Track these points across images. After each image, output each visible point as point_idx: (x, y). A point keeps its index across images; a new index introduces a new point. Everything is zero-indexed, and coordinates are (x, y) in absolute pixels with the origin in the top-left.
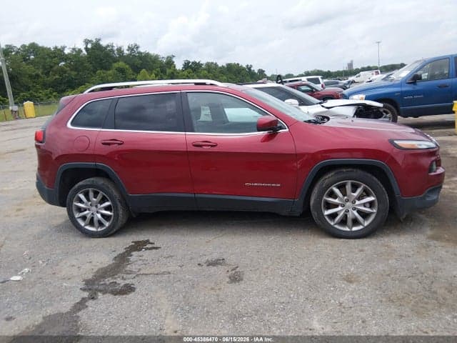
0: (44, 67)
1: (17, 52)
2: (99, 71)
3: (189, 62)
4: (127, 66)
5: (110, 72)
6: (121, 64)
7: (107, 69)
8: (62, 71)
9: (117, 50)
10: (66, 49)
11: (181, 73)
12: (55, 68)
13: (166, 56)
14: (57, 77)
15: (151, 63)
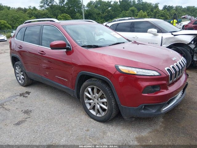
0: (103, 10)
1: (94, 4)
2: (123, 12)
3: (167, 6)
4: (136, 9)
5: (128, 12)
6: (133, 8)
7: (127, 10)
8: (109, 11)
9: (133, 1)
10: (112, 2)
11: (160, 12)
12: (106, 11)
13: (155, 4)
14: (106, 14)
15: (147, 7)
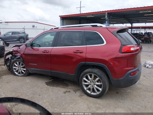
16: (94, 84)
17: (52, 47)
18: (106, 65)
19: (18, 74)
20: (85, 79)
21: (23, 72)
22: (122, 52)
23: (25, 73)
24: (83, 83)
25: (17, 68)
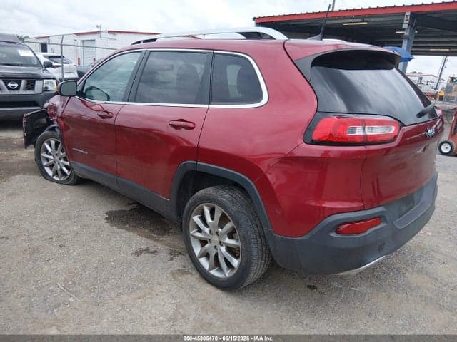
16: (220, 242)
17: (123, 101)
18: (253, 181)
19: (53, 175)
20: (196, 219)
21: (66, 171)
22: (314, 138)
23: (69, 174)
24: (191, 233)
25: (51, 157)
